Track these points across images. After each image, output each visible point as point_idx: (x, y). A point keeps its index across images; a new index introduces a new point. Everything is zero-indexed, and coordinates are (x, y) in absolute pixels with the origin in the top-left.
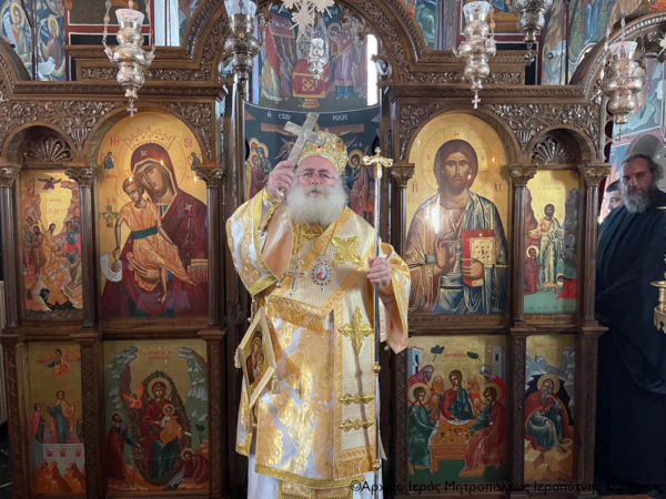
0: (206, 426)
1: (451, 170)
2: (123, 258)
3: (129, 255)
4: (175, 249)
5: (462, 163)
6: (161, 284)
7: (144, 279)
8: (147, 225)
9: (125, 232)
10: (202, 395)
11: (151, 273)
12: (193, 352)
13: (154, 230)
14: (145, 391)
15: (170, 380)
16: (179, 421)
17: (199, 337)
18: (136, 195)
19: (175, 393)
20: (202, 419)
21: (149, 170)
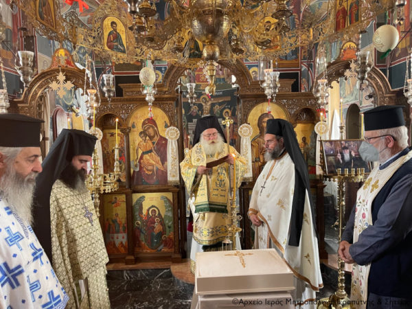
0: (172, 226)
1: (265, 125)
2: (139, 162)
3: (142, 161)
4: (159, 158)
6: (153, 171)
7: (147, 170)
8: (148, 149)
9: (140, 152)
10: (170, 214)
11: (150, 168)
12: (166, 198)
13: (151, 151)
14: (148, 213)
15: (157, 208)
16: (161, 224)
17: (169, 191)
18: (144, 138)
19: (159, 214)
20: (170, 223)
21: (149, 128)
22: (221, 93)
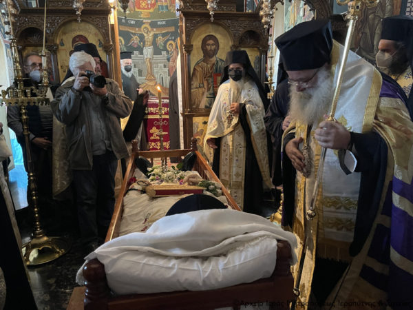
1: (209, 48)
5: (213, 45)
22: (164, 23)
